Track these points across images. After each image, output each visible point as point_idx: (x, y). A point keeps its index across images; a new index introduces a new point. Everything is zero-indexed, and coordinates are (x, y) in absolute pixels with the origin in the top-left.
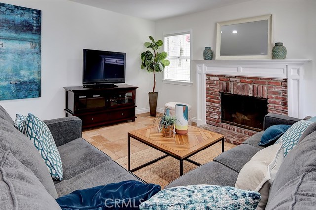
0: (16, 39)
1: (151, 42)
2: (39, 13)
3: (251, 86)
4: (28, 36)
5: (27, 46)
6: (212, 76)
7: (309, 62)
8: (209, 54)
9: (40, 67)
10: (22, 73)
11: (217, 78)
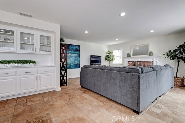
0: (74, 53)
1: (108, 52)
2: (79, 46)
3: (142, 64)
4: (77, 52)
5: (77, 55)
6: (130, 62)
7: (160, 56)
8: (129, 55)
9: (79, 60)
10: (76, 62)
11: (132, 62)
